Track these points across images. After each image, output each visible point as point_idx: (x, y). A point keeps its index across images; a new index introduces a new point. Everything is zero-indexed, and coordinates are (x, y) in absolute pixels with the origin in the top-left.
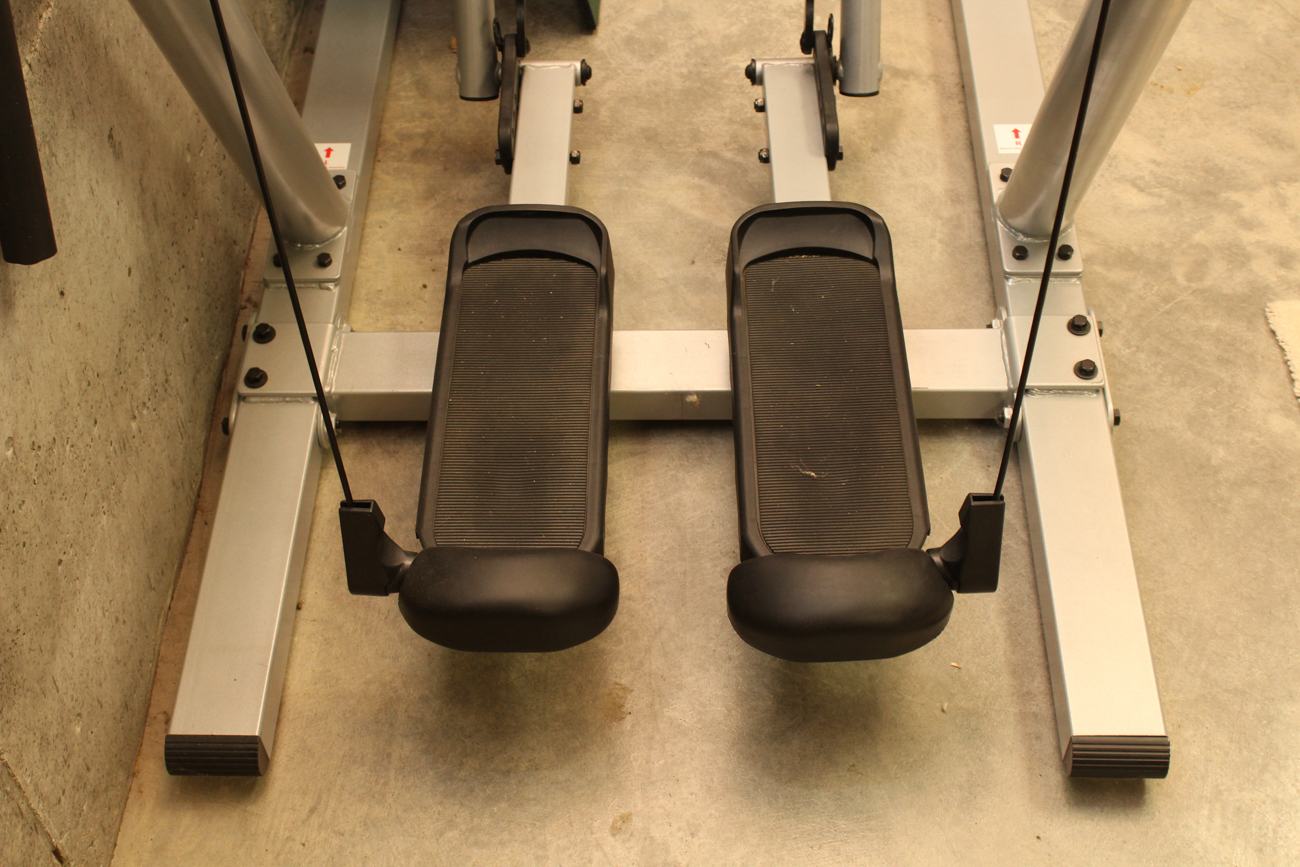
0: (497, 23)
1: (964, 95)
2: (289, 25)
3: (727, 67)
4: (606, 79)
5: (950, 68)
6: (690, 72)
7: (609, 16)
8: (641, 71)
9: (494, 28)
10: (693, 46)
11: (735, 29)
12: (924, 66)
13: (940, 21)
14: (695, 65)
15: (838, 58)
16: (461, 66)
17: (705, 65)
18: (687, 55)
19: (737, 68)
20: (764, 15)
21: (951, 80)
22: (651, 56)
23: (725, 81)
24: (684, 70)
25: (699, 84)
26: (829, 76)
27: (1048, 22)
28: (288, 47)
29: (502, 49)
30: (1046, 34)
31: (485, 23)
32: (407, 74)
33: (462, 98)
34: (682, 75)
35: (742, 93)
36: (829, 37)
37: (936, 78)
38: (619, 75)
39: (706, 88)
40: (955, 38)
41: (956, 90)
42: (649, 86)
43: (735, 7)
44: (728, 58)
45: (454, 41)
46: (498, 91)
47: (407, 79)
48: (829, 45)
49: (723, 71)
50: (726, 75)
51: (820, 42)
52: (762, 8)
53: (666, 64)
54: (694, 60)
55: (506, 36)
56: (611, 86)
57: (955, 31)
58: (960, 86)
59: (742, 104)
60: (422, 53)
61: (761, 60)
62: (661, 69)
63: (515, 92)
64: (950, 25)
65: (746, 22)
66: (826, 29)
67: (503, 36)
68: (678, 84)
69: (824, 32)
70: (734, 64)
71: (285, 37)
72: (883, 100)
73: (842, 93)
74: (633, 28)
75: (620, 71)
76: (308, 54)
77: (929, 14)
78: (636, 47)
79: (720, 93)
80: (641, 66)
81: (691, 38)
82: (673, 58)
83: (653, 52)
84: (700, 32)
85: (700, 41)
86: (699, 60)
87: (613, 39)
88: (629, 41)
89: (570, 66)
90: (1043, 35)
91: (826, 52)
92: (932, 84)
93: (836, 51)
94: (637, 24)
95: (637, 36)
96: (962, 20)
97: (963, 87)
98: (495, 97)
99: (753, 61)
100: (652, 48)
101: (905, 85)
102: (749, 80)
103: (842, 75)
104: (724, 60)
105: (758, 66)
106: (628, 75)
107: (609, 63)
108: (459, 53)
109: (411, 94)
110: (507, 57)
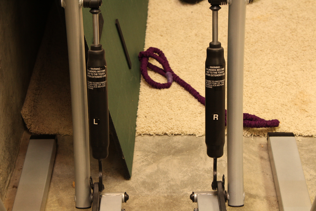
0: (91, 178)
1: (279, 205)
2: (8, 177)
3: (183, 194)
4: (134, 199)
5: (273, 194)
6: (168, 196)
7: (135, 173)
8: (148, 195)
9: (90, 181)
10: (169, 185)
11: (186, 178)
12: (262, 193)
13: (267, 175)
14: (170, 193)
15: (227, 191)
16: (76, 194)
17: (174, 193)
18: (167, 189)
19: (187, 194)
20: (197, 172)
21: (273, 199)
22: (153, 189)
23: (182, 199)
24: (166, 195)
25: (172, 201)
26: (224, 199)
27: (311, 175)
28: (6, 186)
29: (93, 188)
30: (310, 180)
31: (87, 178)
32: (55, 197)
33: (76, 208)
34: (165, 197)
35: (189, 204)
36: (223, 183)
37: (267, 198)
38: (140, 197)
39: (174, 202)
40: (274, 182)
41: (275, 203)
42: (152, 201)
43: (186, 169)
44: (183, 190)
45: (74, 183)
46: (91, 205)
47: (55, 198)
48: (223, 187)
49: (181, 195)
50: (183, 197)
51: (220, 185)
52: (196, 169)
53: (158, 192)
54: (170, 190)
55: (95, 183)
56: (136, 201)
57: (273, 178)
58: (277, 201)
59: (189, 209)
60: (61, 188)
61: (196, 192)
62: (156, 194)
63: (98, 206)
64: (271, 176)
65: (190, 175)
66: (222, 180)
67: (93, 183)
68: (163, 200)
69: (221, 181)
70: (185, 192)
71: (6, 182)
72: (246, 207)
73: (229, 205)
74: (145, 177)
75: (140, 195)
76: (15, 188)
77: (263, 172)
78: (146, 185)
79: (180, 204)
80: (148, 193)
81: (168, 182)
82: (161, 190)
83: (153, 187)
84: (172, 179)
85: (172, 183)
86: (172, 191)
87: (137, 182)
88: (144, 183)
89: (120, 195)
90: (309, 181)
91: (222, 190)
92: (265, 201)
93: (226, 189)
94: (147, 176)
95: (147, 181)
96: (276, 174)
97: (278, 202)
98: (90, 207)
99: (193, 193)
100: (153, 186)
101: (254, 201)
102: (192, 200)
103: (229, 198)
104: (181, 190)
105: (195, 195)
106: (143, 197)
107: (136, 192)
108: (75, 188)
109: (55, 205)
110: (95, 192)
